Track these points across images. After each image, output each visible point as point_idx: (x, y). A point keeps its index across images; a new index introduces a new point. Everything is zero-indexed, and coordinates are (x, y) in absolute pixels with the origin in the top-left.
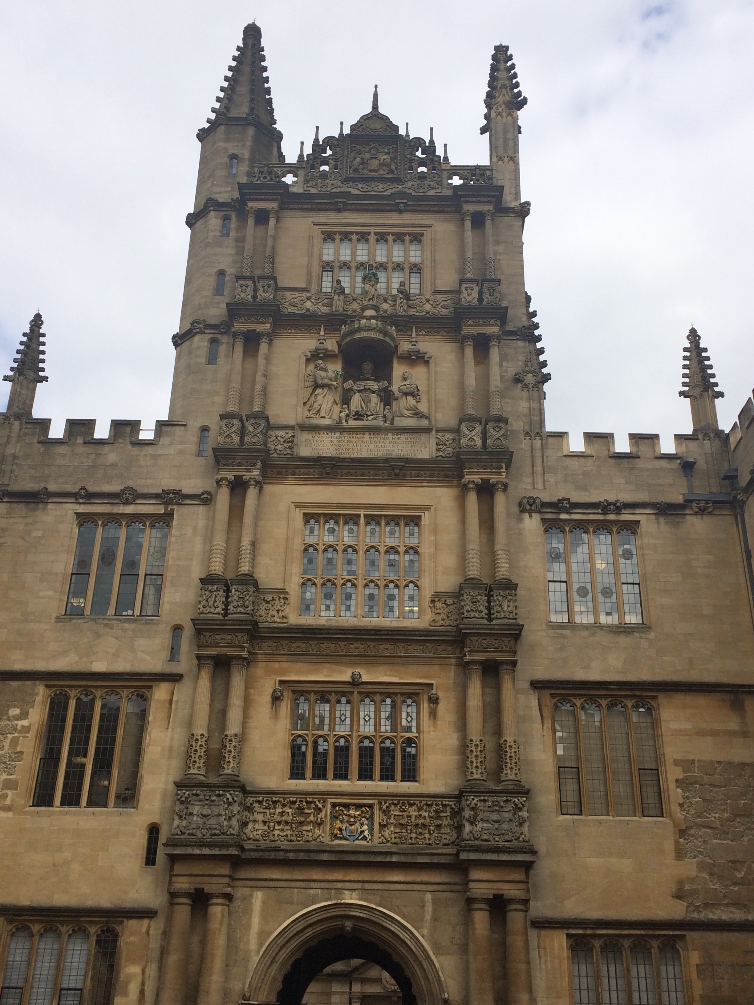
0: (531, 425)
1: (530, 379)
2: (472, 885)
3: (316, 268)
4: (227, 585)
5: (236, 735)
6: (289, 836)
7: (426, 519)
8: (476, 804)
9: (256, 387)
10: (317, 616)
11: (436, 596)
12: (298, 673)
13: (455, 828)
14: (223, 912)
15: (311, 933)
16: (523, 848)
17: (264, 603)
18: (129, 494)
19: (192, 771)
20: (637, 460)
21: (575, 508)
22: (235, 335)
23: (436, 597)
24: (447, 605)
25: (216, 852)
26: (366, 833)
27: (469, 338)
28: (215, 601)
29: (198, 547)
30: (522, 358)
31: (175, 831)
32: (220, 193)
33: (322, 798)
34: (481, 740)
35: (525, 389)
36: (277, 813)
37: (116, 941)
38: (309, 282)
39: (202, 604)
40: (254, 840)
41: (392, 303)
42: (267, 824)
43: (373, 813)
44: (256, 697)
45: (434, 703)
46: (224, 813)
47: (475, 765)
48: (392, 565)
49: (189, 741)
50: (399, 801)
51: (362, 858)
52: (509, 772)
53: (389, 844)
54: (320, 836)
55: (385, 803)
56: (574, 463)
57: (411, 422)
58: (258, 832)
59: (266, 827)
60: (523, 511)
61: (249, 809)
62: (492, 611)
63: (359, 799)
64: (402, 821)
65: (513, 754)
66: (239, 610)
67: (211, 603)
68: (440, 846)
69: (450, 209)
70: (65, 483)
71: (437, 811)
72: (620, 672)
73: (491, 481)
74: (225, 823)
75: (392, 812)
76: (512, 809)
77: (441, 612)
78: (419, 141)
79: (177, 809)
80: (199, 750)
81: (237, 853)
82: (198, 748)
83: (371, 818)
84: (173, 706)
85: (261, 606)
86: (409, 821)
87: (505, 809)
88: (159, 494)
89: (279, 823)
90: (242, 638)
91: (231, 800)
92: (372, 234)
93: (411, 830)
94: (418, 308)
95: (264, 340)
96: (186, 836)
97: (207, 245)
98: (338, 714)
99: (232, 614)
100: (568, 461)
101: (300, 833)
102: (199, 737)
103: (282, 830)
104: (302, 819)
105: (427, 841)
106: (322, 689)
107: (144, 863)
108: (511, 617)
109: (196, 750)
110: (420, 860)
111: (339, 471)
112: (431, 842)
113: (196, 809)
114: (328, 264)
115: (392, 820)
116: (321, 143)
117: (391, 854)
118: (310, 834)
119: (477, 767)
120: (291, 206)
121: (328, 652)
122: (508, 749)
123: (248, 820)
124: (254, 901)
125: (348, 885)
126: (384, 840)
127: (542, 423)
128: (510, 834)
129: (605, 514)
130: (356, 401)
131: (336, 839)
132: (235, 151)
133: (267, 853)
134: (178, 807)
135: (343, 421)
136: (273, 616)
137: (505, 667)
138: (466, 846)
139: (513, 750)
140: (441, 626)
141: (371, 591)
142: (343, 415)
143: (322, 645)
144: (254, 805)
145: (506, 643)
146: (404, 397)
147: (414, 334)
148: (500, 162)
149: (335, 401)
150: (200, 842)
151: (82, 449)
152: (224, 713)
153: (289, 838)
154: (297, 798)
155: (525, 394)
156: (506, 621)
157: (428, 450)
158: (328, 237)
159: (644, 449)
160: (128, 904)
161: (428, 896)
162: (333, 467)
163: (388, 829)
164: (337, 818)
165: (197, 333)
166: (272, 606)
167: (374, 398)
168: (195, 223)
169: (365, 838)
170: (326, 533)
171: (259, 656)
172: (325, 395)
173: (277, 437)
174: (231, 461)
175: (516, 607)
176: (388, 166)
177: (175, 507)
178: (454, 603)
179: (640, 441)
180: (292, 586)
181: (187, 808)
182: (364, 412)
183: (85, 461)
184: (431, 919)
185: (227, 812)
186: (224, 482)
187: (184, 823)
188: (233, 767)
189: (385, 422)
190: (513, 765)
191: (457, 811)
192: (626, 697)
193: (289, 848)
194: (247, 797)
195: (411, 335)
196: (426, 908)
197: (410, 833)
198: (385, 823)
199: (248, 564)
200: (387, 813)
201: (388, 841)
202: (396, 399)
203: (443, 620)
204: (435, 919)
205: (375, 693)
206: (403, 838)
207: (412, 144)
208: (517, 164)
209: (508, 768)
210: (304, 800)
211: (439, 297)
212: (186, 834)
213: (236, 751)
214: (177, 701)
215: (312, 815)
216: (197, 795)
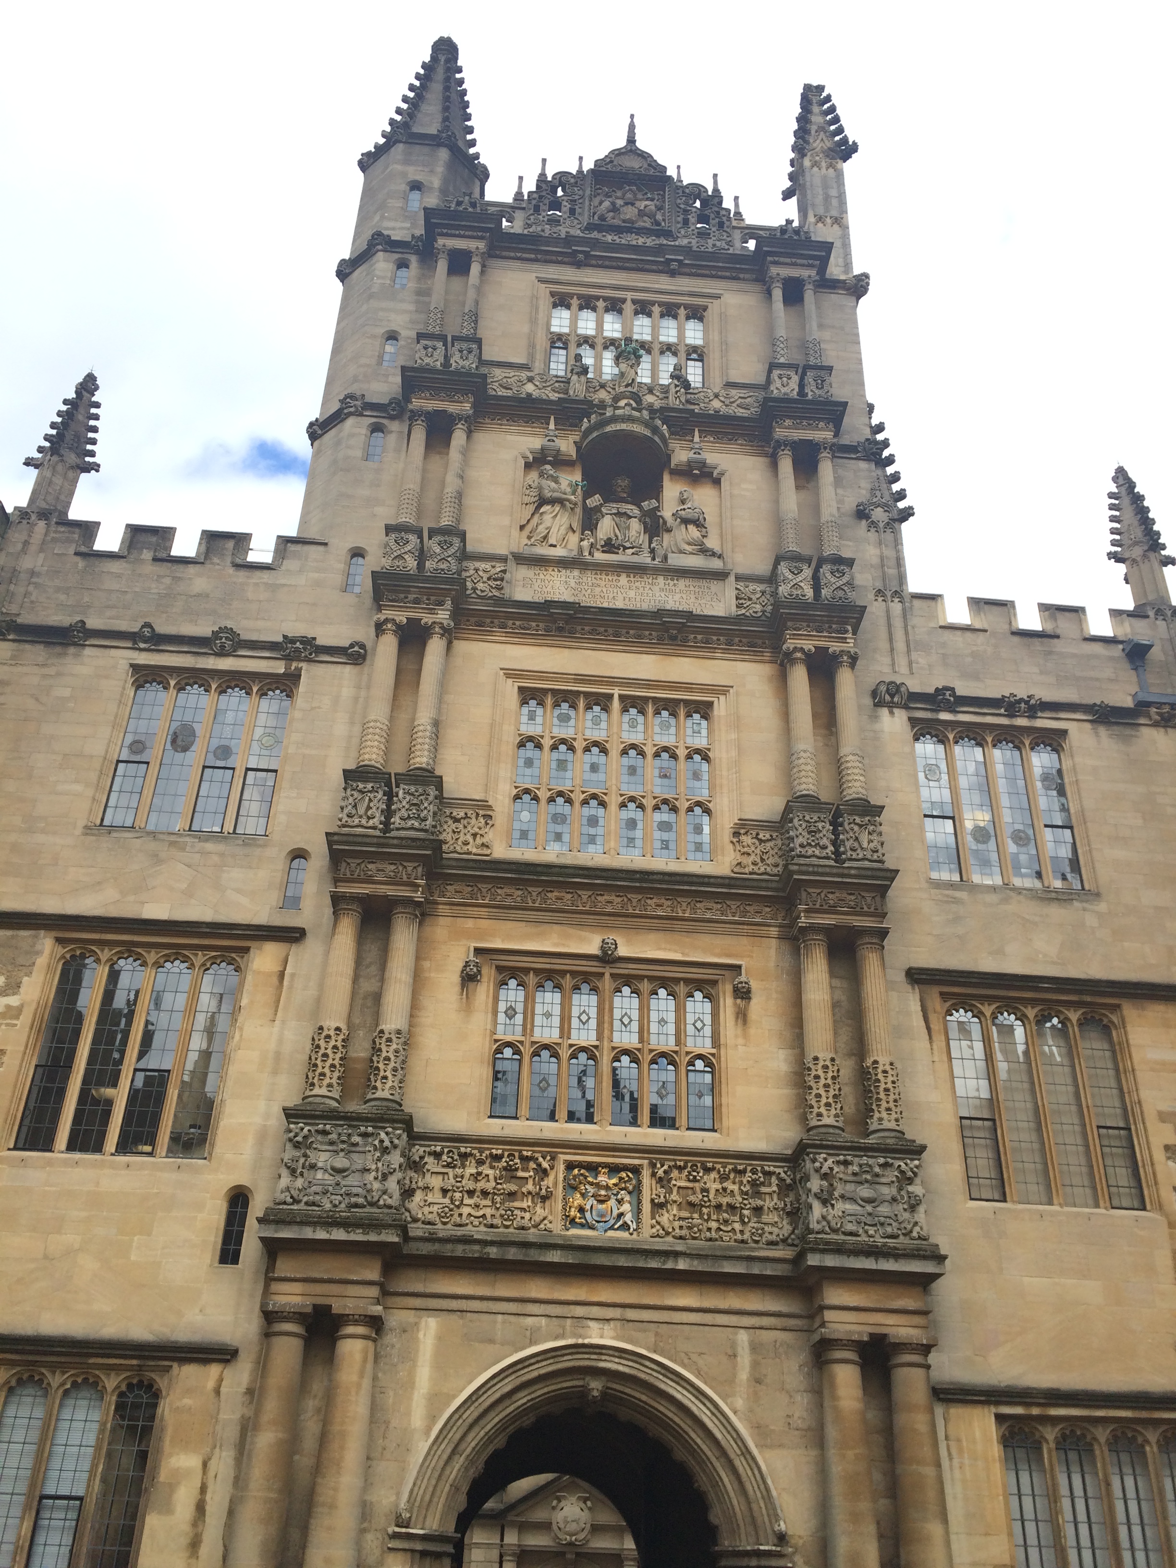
0: (884, 580)
1: (879, 514)
2: (829, 1315)
3: (542, 342)
4: (388, 784)
5: (399, 1032)
6: (488, 1216)
7: (721, 708)
8: (831, 1169)
9: (446, 491)
10: (540, 848)
11: (742, 826)
12: (509, 937)
13: (788, 1214)
14: (365, 1352)
15: (525, 1400)
16: (918, 1250)
17: (450, 822)
18: (226, 638)
19: (317, 1091)
20: (1056, 640)
21: (963, 705)
22: (414, 416)
23: (741, 828)
24: (761, 841)
25: (357, 1236)
26: (628, 1218)
27: (786, 445)
28: (369, 808)
29: (341, 728)
30: (865, 485)
31: (282, 1197)
32: (393, 229)
33: (549, 1152)
34: (833, 1060)
35: (873, 530)
36: (467, 1175)
37: (155, 1406)
38: (532, 356)
39: (346, 811)
40: (423, 1223)
41: (661, 396)
42: (449, 1194)
43: (640, 1182)
44: (432, 975)
45: (742, 998)
46: (374, 1167)
47: (824, 1100)
48: (665, 776)
49: (313, 1039)
50: (686, 1162)
51: (622, 1261)
52: (884, 1115)
53: (669, 1239)
54: (544, 1219)
55: (662, 1166)
56: (957, 638)
57: (696, 562)
58: (431, 1209)
59: (447, 1201)
60: (879, 704)
61: (416, 1166)
62: (842, 849)
63: (614, 1156)
64: (692, 1198)
65: (890, 1085)
66: (410, 823)
67: (361, 811)
68: (761, 1245)
69: (747, 276)
70: (117, 618)
71: (754, 1184)
72: (1054, 963)
73: (830, 650)
74: (376, 1185)
75: (674, 1182)
76: (894, 1179)
77: (750, 851)
78: (697, 190)
79: (287, 1157)
80: (331, 1055)
81: (396, 1239)
82: (329, 1051)
83: (637, 1191)
84: (286, 983)
85: (445, 827)
86: (706, 1199)
87: (883, 1180)
88: (277, 643)
89: (471, 1193)
90: (415, 872)
91: (387, 1143)
92: (629, 302)
93: (709, 1215)
94: (702, 405)
95: (459, 426)
96: (302, 1206)
97: (371, 296)
98: (575, 1012)
99: (398, 829)
100: (948, 635)
101: (509, 1212)
102: (332, 1033)
103: (477, 1206)
104: (513, 1187)
105: (739, 1236)
106: (548, 966)
107: (217, 1258)
108: (875, 857)
109: (325, 1055)
110: (728, 1268)
111: (579, 628)
112: (746, 1236)
113: (322, 1158)
114: (560, 337)
115: (674, 1196)
116: (549, 179)
117: (676, 1254)
118: (527, 1216)
119: (828, 1105)
120: (504, 254)
121: (559, 905)
122: (880, 1076)
123: (414, 1186)
124: (421, 1335)
125: (595, 1311)
126: (661, 1232)
127: (902, 578)
128: (894, 1224)
129: (1011, 716)
130: (606, 527)
131: (573, 1227)
132: (418, 178)
133: (449, 1246)
134: (290, 1153)
135: (586, 553)
136: (466, 843)
137: (867, 940)
138: (816, 1242)
139: (890, 1079)
140: (751, 873)
141: (632, 815)
142: (585, 543)
143: (549, 895)
144: (426, 1159)
145: (869, 900)
146: (683, 526)
147: (697, 439)
148: (820, 225)
149: (571, 528)
150: (328, 1217)
151: (149, 568)
152: (377, 998)
153: (489, 1220)
154: (504, 1150)
155: (872, 535)
156: (867, 864)
157: (721, 605)
158: (561, 301)
159: (1064, 625)
160: (182, 1335)
161: (743, 1337)
162: (570, 620)
163: (668, 1212)
164: (575, 1188)
165: (350, 414)
166: (465, 827)
167: (635, 526)
168: (351, 273)
169: (625, 1227)
170: (556, 721)
171: (441, 907)
172: (556, 515)
173: (477, 570)
174: (402, 596)
175: (882, 844)
176: (652, 216)
177: (303, 665)
178: (772, 839)
179: (1059, 615)
180: (500, 797)
181: (305, 1156)
182: (619, 542)
183: (153, 586)
184: (748, 1380)
185: (380, 1165)
186: (389, 626)
187: (300, 1183)
188: (392, 1087)
189: (654, 559)
190: (892, 1105)
191: (790, 1185)
192: (1069, 1004)
193: (489, 1238)
194: (414, 1145)
195: (692, 441)
196: (739, 1359)
197: (707, 1221)
198: (662, 1200)
199: (426, 753)
200: (665, 1182)
201: (668, 1233)
202: (669, 530)
203: (755, 864)
204: (757, 1380)
205: (641, 978)
206: (696, 1229)
207: (687, 191)
208: (845, 228)
209: (882, 1109)
210: (517, 1154)
211: (734, 392)
212: (303, 1204)
213: (399, 1060)
214: (293, 975)
215: (530, 1181)
216: (325, 1133)
